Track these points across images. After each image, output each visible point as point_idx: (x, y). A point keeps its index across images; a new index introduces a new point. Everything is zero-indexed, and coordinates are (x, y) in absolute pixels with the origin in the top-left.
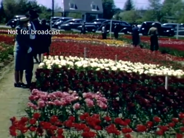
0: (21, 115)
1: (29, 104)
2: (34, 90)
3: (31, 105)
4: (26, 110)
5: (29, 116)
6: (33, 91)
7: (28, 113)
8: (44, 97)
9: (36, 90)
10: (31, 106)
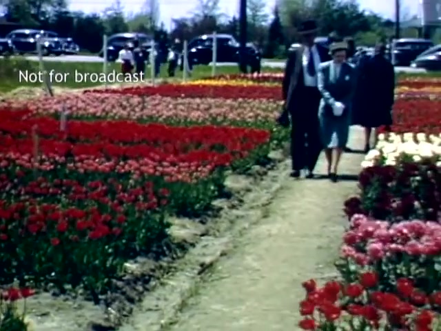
0: (326, 275)
1: (344, 251)
2: (356, 216)
3: (350, 253)
4: (337, 263)
5: (344, 280)
6: (353, 219)
7: (342, 272)
8: (383, 236)
9: (361, 216)
10: (348, 255)
